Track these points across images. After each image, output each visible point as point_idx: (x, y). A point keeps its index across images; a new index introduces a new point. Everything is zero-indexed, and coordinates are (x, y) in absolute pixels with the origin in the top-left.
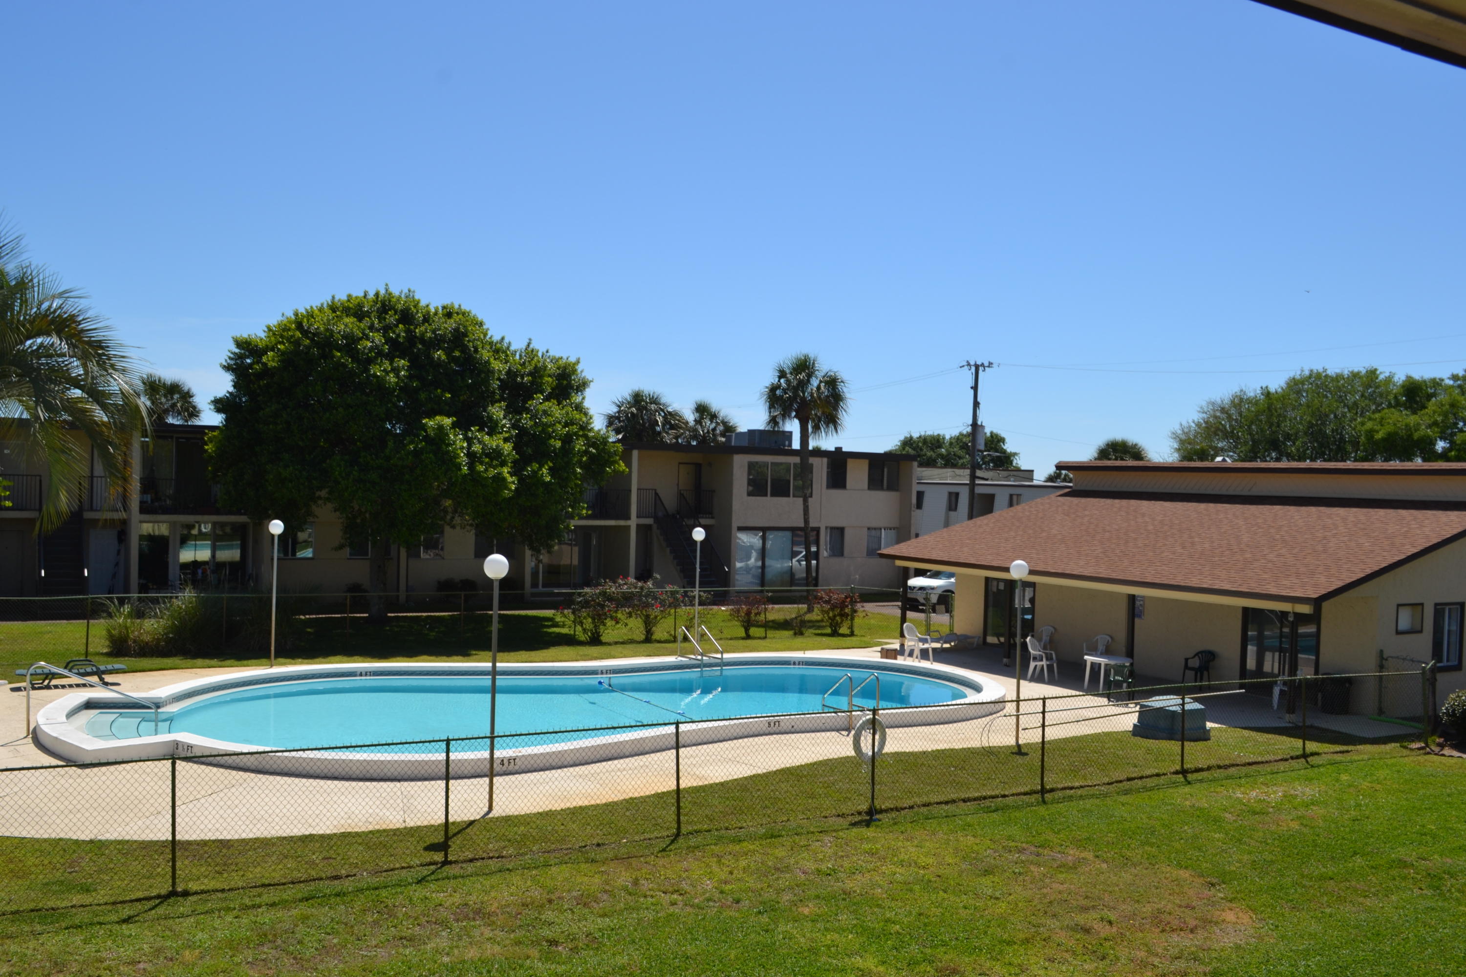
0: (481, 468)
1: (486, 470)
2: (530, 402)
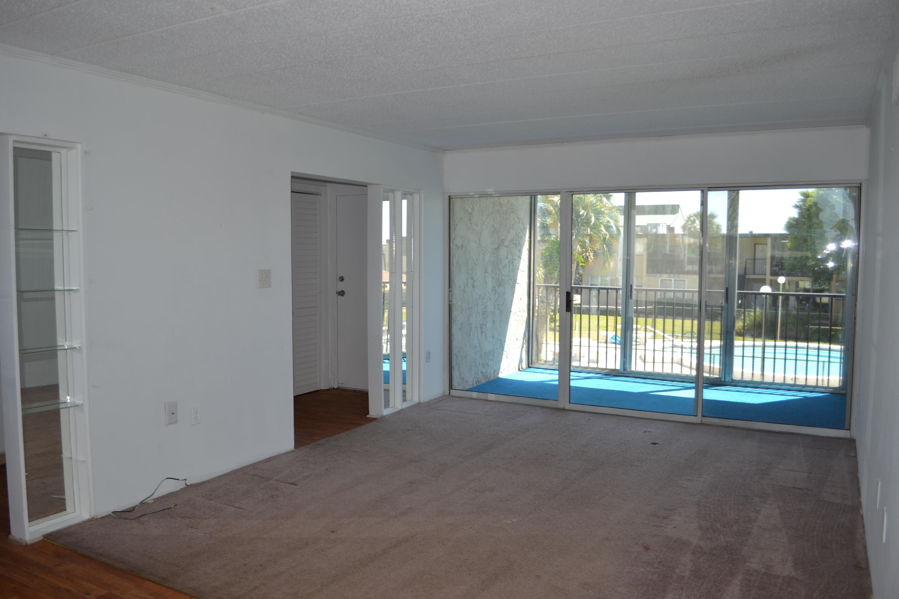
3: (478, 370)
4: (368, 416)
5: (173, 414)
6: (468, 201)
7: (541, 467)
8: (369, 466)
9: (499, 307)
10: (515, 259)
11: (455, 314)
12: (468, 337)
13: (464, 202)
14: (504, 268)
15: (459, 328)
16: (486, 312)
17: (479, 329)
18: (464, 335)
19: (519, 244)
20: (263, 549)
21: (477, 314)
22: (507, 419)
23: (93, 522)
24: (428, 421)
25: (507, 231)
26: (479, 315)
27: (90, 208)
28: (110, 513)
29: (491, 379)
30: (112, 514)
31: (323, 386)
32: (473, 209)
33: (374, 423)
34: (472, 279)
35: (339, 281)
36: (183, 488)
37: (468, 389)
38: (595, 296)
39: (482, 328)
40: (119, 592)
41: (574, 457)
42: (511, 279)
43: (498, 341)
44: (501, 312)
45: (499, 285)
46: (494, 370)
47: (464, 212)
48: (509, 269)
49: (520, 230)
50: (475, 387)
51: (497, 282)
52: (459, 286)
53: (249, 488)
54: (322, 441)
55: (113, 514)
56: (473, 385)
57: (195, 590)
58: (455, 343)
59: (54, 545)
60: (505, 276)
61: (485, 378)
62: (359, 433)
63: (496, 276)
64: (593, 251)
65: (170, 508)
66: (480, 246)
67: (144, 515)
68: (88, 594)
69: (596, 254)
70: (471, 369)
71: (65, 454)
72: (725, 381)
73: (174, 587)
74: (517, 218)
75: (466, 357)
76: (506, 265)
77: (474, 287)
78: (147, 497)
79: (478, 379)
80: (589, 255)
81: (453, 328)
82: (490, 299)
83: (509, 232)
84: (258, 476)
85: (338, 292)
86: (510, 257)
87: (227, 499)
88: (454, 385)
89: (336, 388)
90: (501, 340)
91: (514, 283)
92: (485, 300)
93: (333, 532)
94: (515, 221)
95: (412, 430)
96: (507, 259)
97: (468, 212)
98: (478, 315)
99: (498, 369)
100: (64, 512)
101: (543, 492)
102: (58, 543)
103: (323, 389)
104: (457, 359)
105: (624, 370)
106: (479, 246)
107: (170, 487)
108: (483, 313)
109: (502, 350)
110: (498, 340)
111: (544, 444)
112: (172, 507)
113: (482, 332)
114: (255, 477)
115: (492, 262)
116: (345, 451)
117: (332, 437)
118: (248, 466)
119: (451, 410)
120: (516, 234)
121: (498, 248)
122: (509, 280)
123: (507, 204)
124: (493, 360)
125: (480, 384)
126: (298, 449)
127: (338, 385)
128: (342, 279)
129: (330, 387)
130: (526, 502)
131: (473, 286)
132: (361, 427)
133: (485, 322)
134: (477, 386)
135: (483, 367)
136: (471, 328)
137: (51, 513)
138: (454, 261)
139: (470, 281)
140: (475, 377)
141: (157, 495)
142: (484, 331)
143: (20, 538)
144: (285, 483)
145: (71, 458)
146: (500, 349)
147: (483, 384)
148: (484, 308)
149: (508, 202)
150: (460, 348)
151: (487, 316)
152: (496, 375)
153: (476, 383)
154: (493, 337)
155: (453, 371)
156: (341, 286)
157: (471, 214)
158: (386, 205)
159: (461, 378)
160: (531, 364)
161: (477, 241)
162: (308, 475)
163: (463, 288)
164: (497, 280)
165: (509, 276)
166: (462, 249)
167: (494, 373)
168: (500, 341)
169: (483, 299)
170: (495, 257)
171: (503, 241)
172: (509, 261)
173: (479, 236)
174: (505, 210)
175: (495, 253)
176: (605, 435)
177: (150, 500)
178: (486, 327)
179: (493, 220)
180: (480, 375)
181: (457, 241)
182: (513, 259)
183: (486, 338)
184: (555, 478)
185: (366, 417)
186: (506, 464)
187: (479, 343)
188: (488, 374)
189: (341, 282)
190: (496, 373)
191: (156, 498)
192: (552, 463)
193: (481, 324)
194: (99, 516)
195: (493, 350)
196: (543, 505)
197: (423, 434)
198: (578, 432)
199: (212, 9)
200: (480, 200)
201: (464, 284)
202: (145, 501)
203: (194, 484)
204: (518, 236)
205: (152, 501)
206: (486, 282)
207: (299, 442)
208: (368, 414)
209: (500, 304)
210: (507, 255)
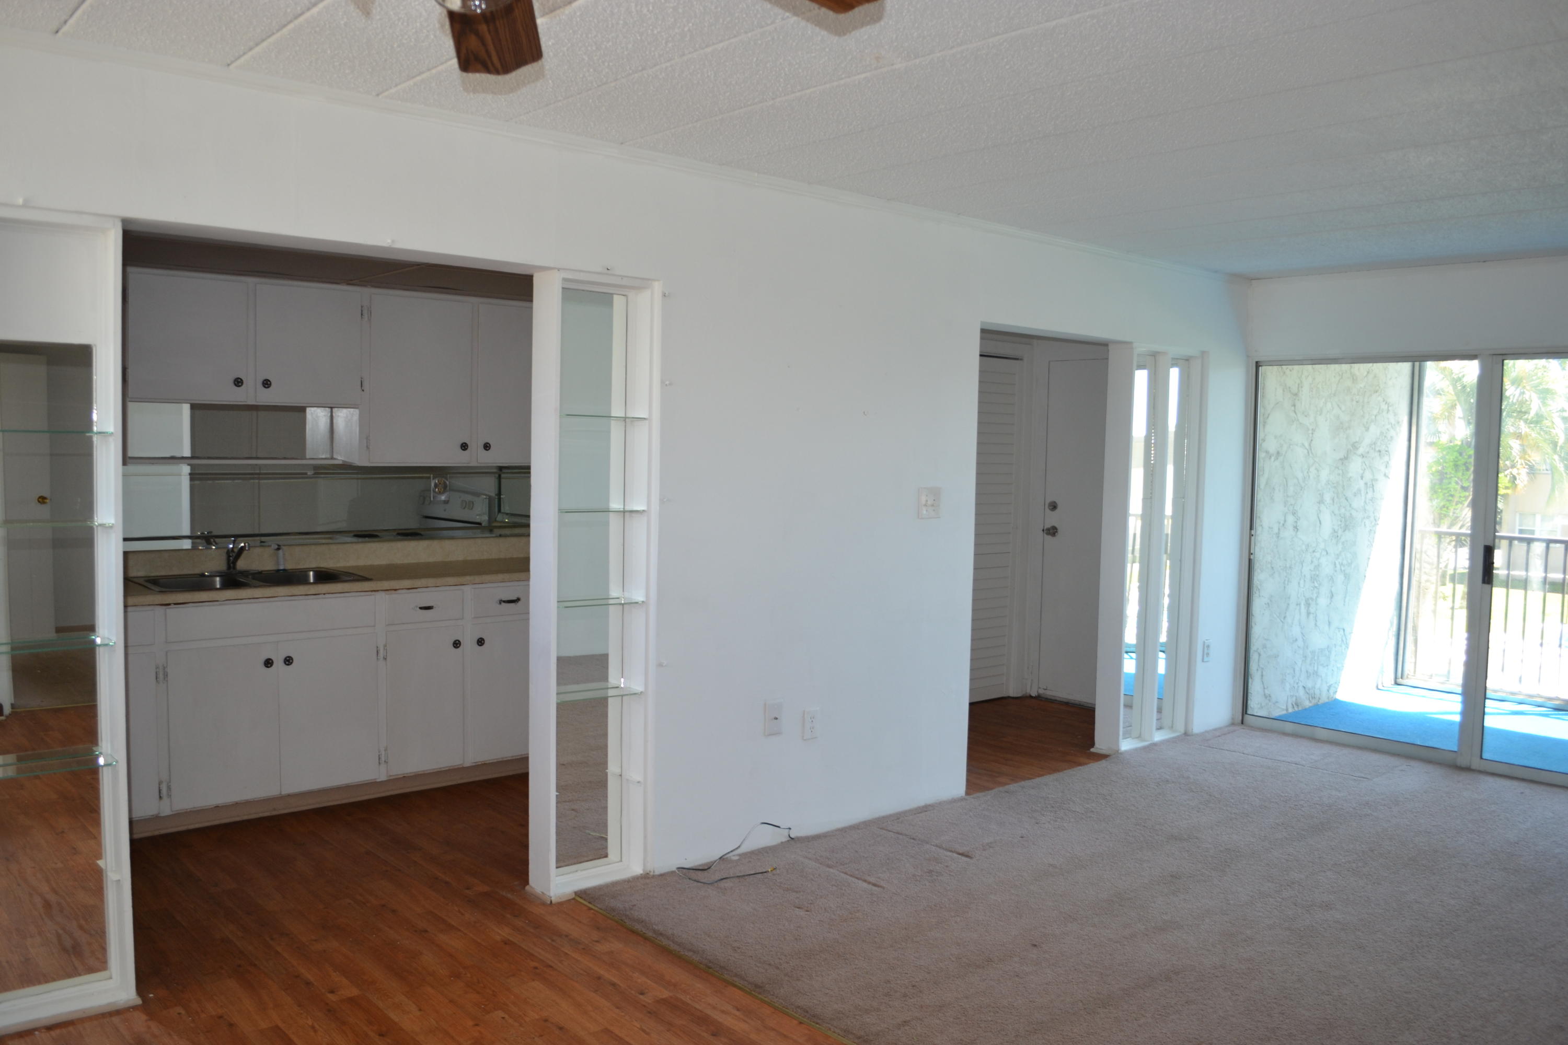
3: (1297, 683)
4: (1092, 750)
5: (776, 719)
6: (1291, 371)
7: (1424, 876)
8: (1097, 839)
9: (1343, 569)
10: (1377, 480)
11: (1259, 577)
12: (1282, 620)
13: (1284, 373)
14: (1355, 495)
15: (1265, 604)
16: (1318, 576)
17: (1303, 606)
18: (1275, 616)
19: (1386, 451)
20: (915, 959)
21: (1300, 579)
22: (1355, 778)
23: (648, 881)
24: (1204, 768)
25: (1365, 427)
26: (1305, 581)
27: (667, 383)
28: (674, 869)
29: (1321, 702)
30: (677, 871)
31: (1013, 690)
32: (1300, 386)
33: (1103, 763)
34: (1294, 514)
35: (1047, 510)
36: (785, 842)
37: (1280, 716)
38: (1538, 555)
39: (1308, 605)
40: (688, 997)
41: (1491, 862)
42: (1368, 517)
43: (1339, 631)
44: (1347, 577)
45: (1346, 528)
46: (1328, 685)
47: (1284, 391)
48: (1366, 498)
49: (1390, 426)
50: (1290, 713)
51: (1341, 521)
52: (1269, 528)
53: (892, 853)
54: (1012, 787)
55: (679, 871)
56: (1287, 710)
57: (807, 1012)
58: (1257, 630)
59: (590, 909)
60: (1357, 511)
61: (1311, 699)
62: (1078, 779)
63: (1339, 509)
64: (1526, 465)
65: (766, 872)
66: (1312, 453)
67: (724, 879)
68: (642, 994)
69: (1533, 472)
70: (1285, 679)
71: (613, 768)
73: (774, 1002)
74: (1385, 403)
75: (1276, 657)
76: (1359, 490)
77: (1296, 530)
78: (731, 850)
79: (1296, 699)
80: (1517, 474)
81: (1253, 602)
82: (1327, 553)
83: (1367, 429)
84: (906, 835)
85: (1045, 528)
86: (1368, 475)
87: (856, 869)
88: (1252, 706)
89: (1034, 696)
90: (1344, 630)
91: (1373, 524)
92: (1317, 555)
93: (1035, 946)
94: (1380, 409)
95: (1173, 782)
96: (1362, 479)
97: (1290, 391)
98: (1302, 582)
99: (1336, 683)
100: (605, 859)
101: (1427, 921)
102: (597, 907)
103: (1012, 695)
104: (1259, 660)
106: (1308, 453)
107: (766, 838)
108: (1311, 577)
109: (1345, 649)
110: (1339, 629)
111: (1429, 833)
112: (768, 871)
113: (1308, 614)
114: (901, 837)
115: (1333, 484)
116: (1053, 807)
117: (1029, 781)
118: (890, 816)
119: (1245, 752)
120: (1382, 433)
121: (1346, 458)
122: (1364, 518)
123: (1366, 376)
124: (1327, 666)
125: (1300, 709)
126: (972, 796)
127: (1038, 692)
128: (1053, 506)
129: (1024, 693)
130: (1394, 937)
131: (1296, 528)
132: (1080, 767)
133: (1315, 595)
134: (1294, 712)
135: (1308, 677)
136: (1288, 604)
137: (586, 859)
138: (1261, 481)
139: (1291, 519)
140: (1291, 696)
141: (745, 849)
142: (1312, 610)
143: (543, 893)
144: (951, 851)
145: (621, 775)
146: (1341, 646)
147: (1306, 709)
148: (1314, 568)
149: (1368, 372)
150: (1265, 639)
151: (1320, 584)
152: (1332, 694)
153: (1293, 707)
154: (1329, 622)
155: (1250, 681)
156: (1052, 519)
157: (1296, 395)
158: (1141, 378)
159: (1265, 695)
160: (1402, 678)
161: (1307, 445)
162: (991, 843)
163: (1276, 530)
164: (1342, 517)
165: (1365, 510)
166: (1277, 459)
167: (1328, 691)
168: (1342, 631)
169: (1314, 551)
170: (1339, 474)
171: (1355, 446)
172: (1366, 484)
173: (1311, 435)
174: (1361, 388)
175: (1340, 468)
176: (1555, 826)
177: (734, 856)
178: (1317, 604)
179: (1338, 406)
180: (1301, 692)
181: (1268, 441)
182: (1374, 480)
183: (1316, 625)
184: (1453, 898)
185: (1088, 751)
186: (1354, 863)
187: (1302, 633)
188: (1317, 692)
189: (1053, 512)
190: (1331, 691)
191: (743, 854)
192: (1445, 869)
193: (1308, 599)
194: (657, 873)
195: (1328, 647)
196: (1428, 946)
197: (1193, 791)
198: (1498, 816)
199: (878, 58)
200: (1313, 369)
201: (1279, 523)
202: (728, 856)
203: (801, 837)
204: (1385, 437)
205: (737, 858)
206: (1320, 521)
207: (973, 785)
208: (1093, 747)
209: (1345, 562)
210: (1362, 472)
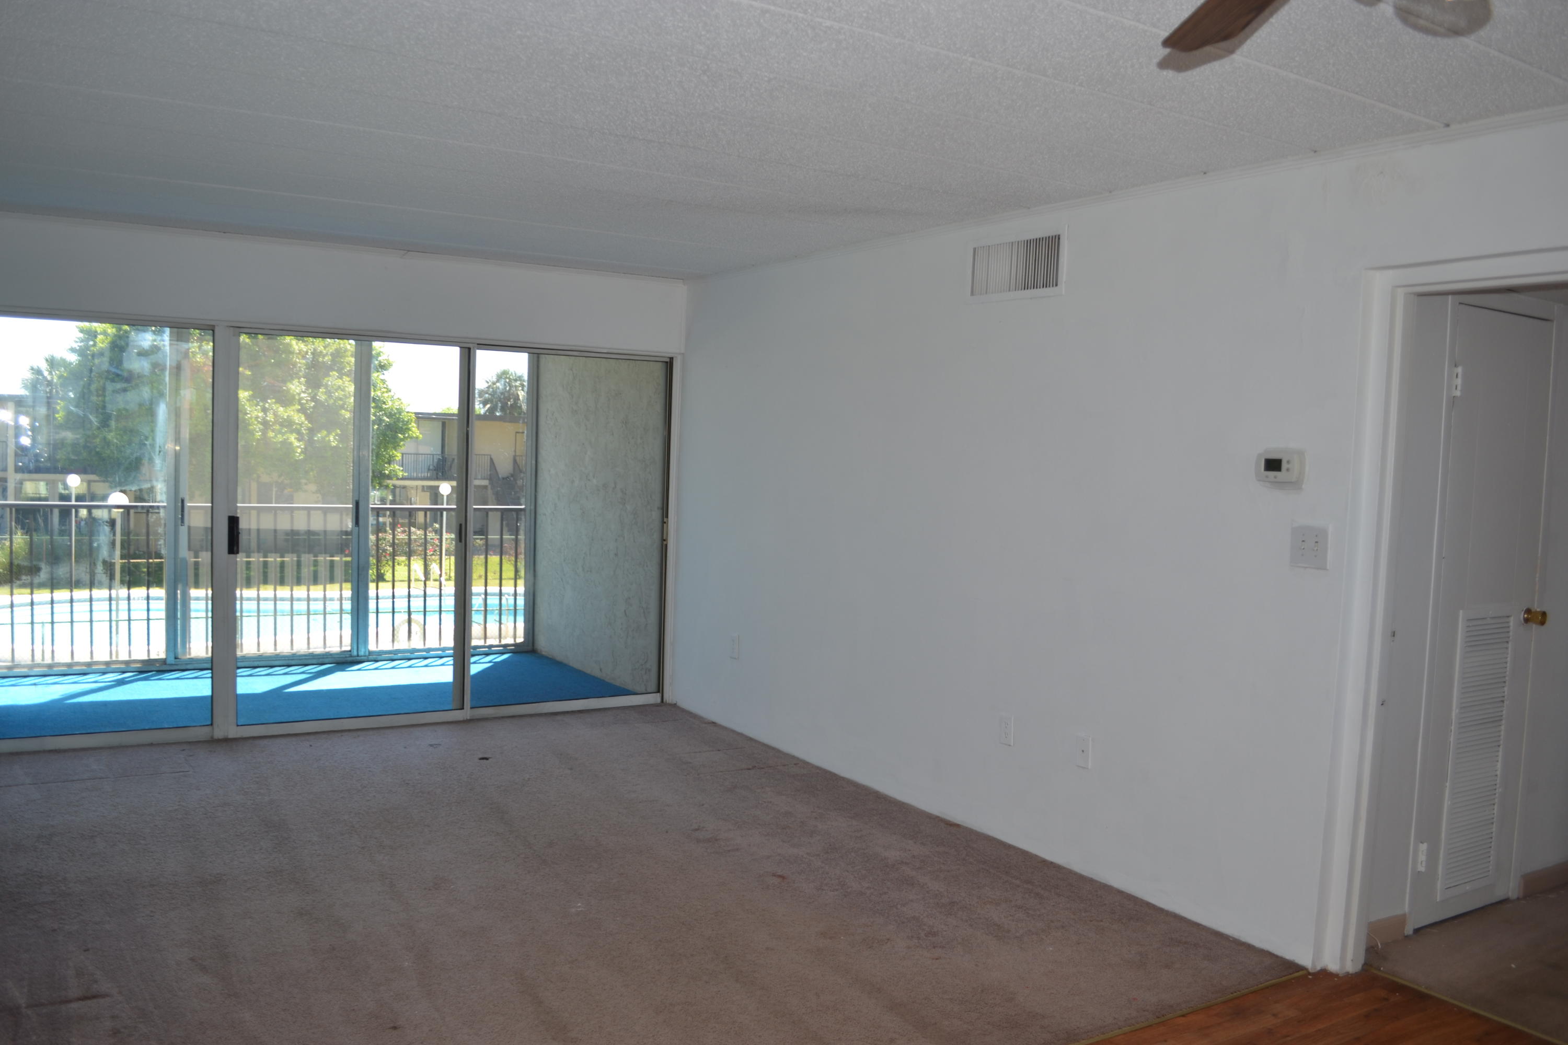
0: (271, 434)
1: (276, 436)
2: (326, 379)
72: (358, 656)
105: (176, 658)
